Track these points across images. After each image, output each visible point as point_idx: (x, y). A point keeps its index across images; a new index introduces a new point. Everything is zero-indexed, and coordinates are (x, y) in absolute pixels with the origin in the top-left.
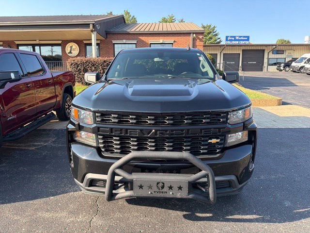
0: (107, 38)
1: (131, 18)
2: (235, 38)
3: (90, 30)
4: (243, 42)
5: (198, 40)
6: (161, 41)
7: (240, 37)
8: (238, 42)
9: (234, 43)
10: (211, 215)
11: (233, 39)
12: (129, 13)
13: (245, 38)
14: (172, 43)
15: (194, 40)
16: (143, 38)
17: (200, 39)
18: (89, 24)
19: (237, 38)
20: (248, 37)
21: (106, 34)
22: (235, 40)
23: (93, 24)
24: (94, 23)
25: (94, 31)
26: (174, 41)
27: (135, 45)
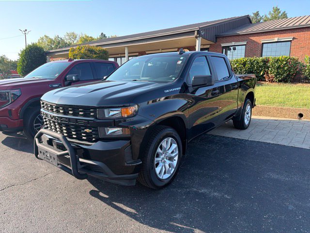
0: (216, 41)
1: (280, 14)
3: (194, 36)
6: (276, 40)
10: (107, 197)
12: (279, 10)
14: (291, 41)
16: (254, 38)
18: (194, 31)
21: (216, 38)
23: (198, 31)
24: (198, 29)
25: (199, 37)
26: (294, 38)
27: (245, 46)
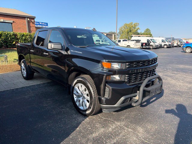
2: (39, 23)
4: (45, 26)
5: (31, 23)
6: (2, 21)
7: (42, 23)
8: (41, 26)
9: (39, 26)
11: (38, 24)
13: (45, 24)
15: (28, 22)
17: (32, 22)
19: (41, 23)
20: (47, 23)
22: (39, 24)
26: (13, 22)
